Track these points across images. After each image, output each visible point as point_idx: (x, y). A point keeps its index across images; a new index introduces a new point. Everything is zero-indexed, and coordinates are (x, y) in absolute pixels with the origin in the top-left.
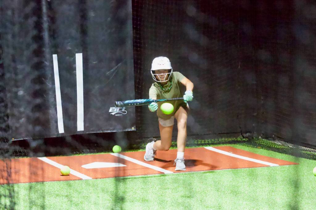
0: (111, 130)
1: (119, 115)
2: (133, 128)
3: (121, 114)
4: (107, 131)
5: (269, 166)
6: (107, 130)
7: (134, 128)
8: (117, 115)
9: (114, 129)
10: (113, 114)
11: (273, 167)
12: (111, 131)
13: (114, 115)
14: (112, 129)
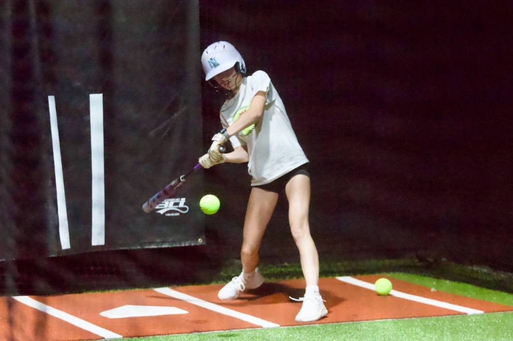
0: (157, 243)
1: (173, 214)
2: (199, 240)
3: (178, 212)
4: (151, 246)
5: (466, 314)
6: (150, 243)
7: (203, 239)
8: (169, 215)
9: (163, 242)
10: (162, 212)
11: (474, 315)
12: (157, 245)
13: (164, 214)
14: (159, 243)
